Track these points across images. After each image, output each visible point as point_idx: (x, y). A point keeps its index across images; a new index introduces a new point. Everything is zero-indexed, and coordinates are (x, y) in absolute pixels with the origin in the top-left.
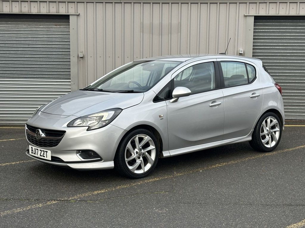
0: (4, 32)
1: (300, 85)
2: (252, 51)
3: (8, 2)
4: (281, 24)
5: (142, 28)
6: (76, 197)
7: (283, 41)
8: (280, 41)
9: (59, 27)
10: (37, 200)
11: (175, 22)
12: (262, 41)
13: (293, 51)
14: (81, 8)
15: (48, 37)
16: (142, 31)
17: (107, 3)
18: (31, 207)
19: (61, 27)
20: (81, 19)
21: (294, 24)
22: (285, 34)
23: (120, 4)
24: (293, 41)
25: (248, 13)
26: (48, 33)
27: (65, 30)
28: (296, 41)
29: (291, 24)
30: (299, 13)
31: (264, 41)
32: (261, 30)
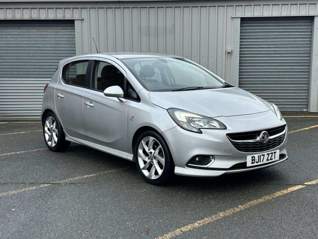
0: (16, 37)
2: (239, 50)
3: (20, 10)
4: (265, 24)
5: (139, 31)
6: (67, 181)
9: (65, 31)
10: (31, 183)
11: (169, 24)
12: (249, 40)
13: (276, 49)
14: (85, 14)
16: (139, 33)
17: (108, 8)
18: (25, 190)
19: (67, 31)
20: (85, 23)
21: (277, 24)
22: (269, 34)
23: (120, 9)
25: (234, 15)
26: (56, 37)
27: (71, 34)
29: (274, 24)
30: (281, 14)
32: (247, 31)
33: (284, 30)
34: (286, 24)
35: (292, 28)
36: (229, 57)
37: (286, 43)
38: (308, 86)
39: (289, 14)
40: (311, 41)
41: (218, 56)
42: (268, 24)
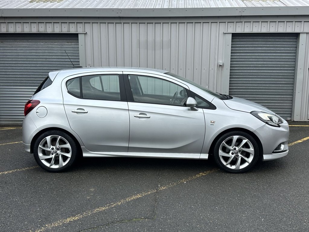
0: (25, 49)
1: (269, 91)
2: (230, 63)
3: (28, 24)
4: (254, 40)
5: (138, 45)
7: (255, 54)
8: (253, 54)
9: (70, 44)
11: (166, 39)
12: (238, 54)
13: (264, 63)
14: (88, 28)
15: (62, 52)
16: (138, 47)
17: (109, 23)
19: (72, 44)
20: (88, 37)
21: (265, 40)
22: (257, 49)
23: (120, 24)
24: (264, 54)
25: (226, 31)
26: (62, 49)
27: (75, 46)
28: (266, 54)
29: (263, 40)
30: (269, 30)
31: (240, 54)
32: (238, 46)
33: (271, 46)
34: (273, 40)
35: (279, 44)
36: (220, 70)
37: (272, 57)
38: (292, 97)
39: (277, 31)
40: (295, 56)
41: (210, 69)
42: (257, 40)
